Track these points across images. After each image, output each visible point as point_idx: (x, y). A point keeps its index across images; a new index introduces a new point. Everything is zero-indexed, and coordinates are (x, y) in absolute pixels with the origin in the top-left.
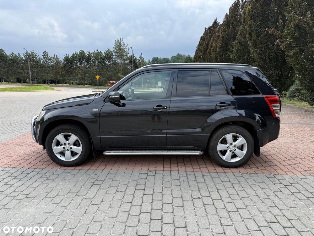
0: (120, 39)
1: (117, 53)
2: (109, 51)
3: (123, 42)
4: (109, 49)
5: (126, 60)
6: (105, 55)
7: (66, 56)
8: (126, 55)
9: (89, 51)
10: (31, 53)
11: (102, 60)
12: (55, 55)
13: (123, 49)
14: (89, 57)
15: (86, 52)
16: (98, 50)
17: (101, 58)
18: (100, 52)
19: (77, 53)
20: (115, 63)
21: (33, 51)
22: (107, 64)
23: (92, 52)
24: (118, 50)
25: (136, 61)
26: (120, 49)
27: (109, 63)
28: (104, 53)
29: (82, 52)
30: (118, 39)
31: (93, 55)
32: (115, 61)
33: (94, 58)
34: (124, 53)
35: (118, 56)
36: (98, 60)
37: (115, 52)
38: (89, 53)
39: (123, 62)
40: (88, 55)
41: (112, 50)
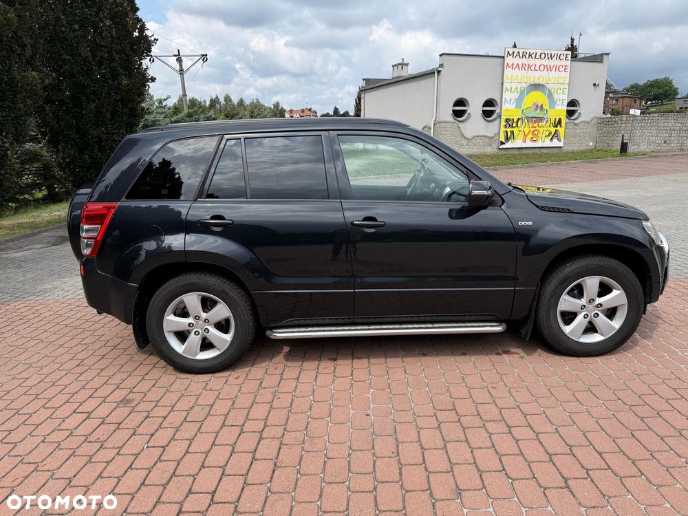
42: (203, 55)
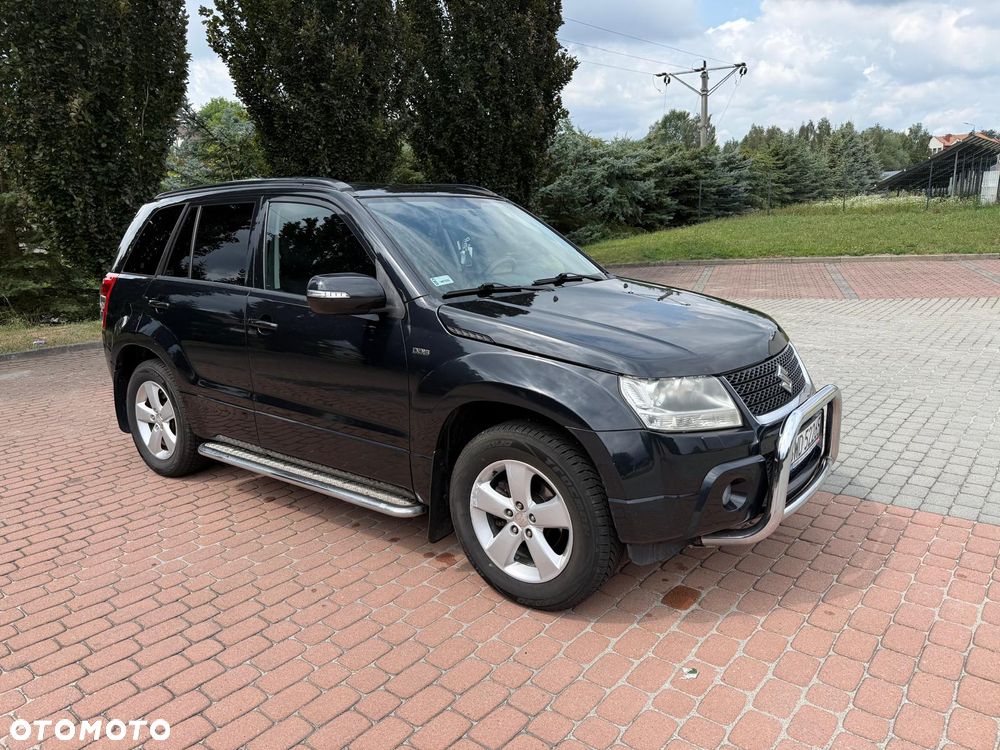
42: (738, 66)
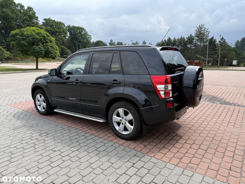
0: (202, 25)
1: (198, 37)
2: (191, 36)
3: (204, 27)
4: (191, 34)
5: (206, 42)
6: (187, 40)
7: (157, 43)
8: (206, 38)
9: (175, 38)
10: (135, 43)
11: (185, 43)
12: (150, 43)
13: (204, 34)
14: (174, 42)
15: (172, 39)
16: (182, 36)
17: (184, 42)
18: (184, 37)
19: (166, 40)
20: (196, 46)
21: (137, 41)
22: (188, 47)
23: (176, 38)
24: (199, 35)
25: (215, 43)
26: (201, 34)
27: (190, 46)
28: (187, 38)
29: (169, 39)
30: (199, 25)
31: (177, 41)
32: (196, 44)
33: (178, 43)
34: (204, 36)
35: (198, 40)
36: (181, 44)
37: (196, 36)
38: (175, 39)
39: (202, 44)
40: (174, 41)
41: (193, 35)
